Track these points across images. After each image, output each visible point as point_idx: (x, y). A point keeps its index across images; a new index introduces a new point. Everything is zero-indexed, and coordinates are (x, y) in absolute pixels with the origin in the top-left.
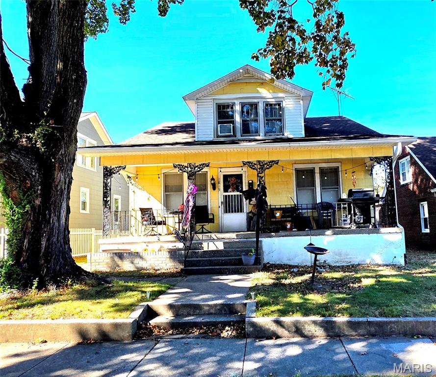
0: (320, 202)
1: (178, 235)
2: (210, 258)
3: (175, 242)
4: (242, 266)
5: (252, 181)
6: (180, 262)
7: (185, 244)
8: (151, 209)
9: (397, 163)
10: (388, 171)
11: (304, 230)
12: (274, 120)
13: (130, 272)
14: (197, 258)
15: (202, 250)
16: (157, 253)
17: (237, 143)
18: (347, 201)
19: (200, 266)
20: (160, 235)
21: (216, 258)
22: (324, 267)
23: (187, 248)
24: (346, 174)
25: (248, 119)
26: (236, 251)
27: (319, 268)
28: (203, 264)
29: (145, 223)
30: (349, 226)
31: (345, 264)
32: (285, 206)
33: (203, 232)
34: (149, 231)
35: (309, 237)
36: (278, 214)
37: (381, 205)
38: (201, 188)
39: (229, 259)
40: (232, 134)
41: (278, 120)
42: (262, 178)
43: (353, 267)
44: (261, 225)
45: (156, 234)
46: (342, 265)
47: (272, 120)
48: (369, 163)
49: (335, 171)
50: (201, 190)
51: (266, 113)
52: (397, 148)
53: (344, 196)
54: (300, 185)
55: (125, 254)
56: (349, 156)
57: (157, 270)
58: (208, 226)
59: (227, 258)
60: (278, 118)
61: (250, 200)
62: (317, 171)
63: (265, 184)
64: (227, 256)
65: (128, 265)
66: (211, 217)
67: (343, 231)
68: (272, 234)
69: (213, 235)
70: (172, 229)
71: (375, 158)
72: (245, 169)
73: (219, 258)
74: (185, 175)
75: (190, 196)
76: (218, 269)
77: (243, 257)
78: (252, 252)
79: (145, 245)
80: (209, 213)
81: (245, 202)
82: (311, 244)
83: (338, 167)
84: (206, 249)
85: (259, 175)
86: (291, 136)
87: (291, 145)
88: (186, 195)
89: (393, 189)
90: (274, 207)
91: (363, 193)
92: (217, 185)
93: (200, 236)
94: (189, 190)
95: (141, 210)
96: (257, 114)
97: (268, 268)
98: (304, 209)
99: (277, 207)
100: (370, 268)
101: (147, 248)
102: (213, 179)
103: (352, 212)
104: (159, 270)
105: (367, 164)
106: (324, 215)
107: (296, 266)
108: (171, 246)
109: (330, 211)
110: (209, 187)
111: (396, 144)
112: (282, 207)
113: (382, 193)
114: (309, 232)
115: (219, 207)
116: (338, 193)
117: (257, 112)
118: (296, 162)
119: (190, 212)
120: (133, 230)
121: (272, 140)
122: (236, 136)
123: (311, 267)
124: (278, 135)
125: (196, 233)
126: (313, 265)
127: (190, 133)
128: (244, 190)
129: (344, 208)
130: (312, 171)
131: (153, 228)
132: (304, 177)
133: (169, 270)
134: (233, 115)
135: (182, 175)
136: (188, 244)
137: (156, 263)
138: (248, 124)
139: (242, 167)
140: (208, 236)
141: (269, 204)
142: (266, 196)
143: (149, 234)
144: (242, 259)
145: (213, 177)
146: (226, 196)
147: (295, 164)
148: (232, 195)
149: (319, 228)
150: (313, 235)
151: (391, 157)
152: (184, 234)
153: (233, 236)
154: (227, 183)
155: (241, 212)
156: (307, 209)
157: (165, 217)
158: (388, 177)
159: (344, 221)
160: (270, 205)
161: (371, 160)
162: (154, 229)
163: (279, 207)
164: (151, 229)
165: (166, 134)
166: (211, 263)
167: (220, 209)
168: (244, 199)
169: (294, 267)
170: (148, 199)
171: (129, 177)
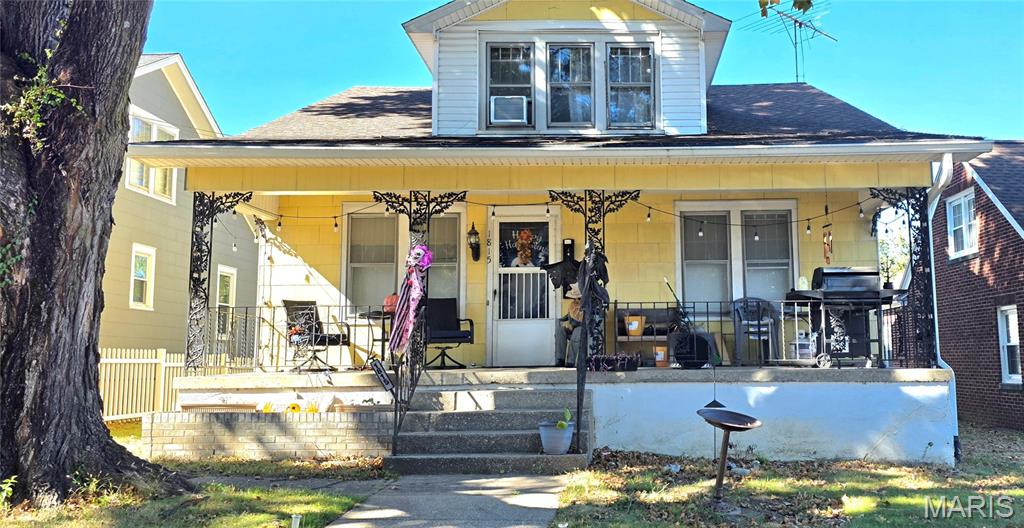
0: (742, 296)
1: (379, 371)
2: (460, 433)
3: (370, 388)
4: (539, 455)
5: (573, 241)
6: (381, 441)
7: (395, 395)
8: (314, 303)
9: (942, 207)
10: (917, 224)
11: (698, 366)
12: (633, 89)
13: (252, 463)
14: (427, 430)
15: (440, 412)
16: (324, 416)
17: (535, 145)
18: (809, 298)
19: (431, 453)
20: (333, 370)
21: (473, 433)
22: (747, 462)
23: (399, 405)
24: (809, 228)
25: (566, 85)
26: (525, 416)
27: (733, 465)
28: (440, 447)
29: (295, 338)
30: (814, 361)
31: (801, 458)
32: (651, 306)
33: (443, 367)
34: (305, 359)
35: (711, 385)
36: (635, 325)
37: (895, 311)
38: (441, 255)
39: (507, 437)
40: (525, 120)
41: (642, 89)
42: (597, 234)
43: (821, 465)
44: (589, 351)
45: (323, 367)
46: (795, 459)
47: (626, 89)
48: (868, 203)
49: (783, 221)
50: (443, 260)
51: (611, 69)
52: (941, 169)
53: (803, 284)
54: (692, 253)
55: (241, 418)
56: (820, 186)
57: (321, 461)
58: (457, 351)
59: (503, 433)
60: (642, 84)
61: (566, 289)
62: (736, 220)
63: (603, 248)
64: (502, 429)
65: (247, 446)
66: (465, 327)
67: (797, 373)
68: (619, 374)
69: (470, 375)
70: (364, 356)
71: (886, 190)
72: (556, 209)
73: (481, 433)
74: (404, 221)
75: (414, 274)
76: (478, 460)
77: (543, 432)
78: (565, 420)
79: (294, 394)
80: (462, 317)
81: (554, 293)
82: (715, 404)
83: (790, 211)
84: (449, 409)
85: (590, 226)
86: (672, 131)
87: (671, 153)
88: (402, 272)
89: (927, 270)
90: (625, 306)
91: (851, 279)
92: (483, 249)
93: (436, 375)
94: (411, 259)
95: (288, 304)
96: (588, 73)
97: (603, 461)
98: (701, 314)
99: (631, 306)
100: (866, 470)
101: (299, 402)
102: (473, 232)
103: (823, 325)
104: (327, 460)
105: (863, 206)
106: (751, 330)
107: (677, 458)
108: (359, 398)
109: (767, 320)
110: (465, 252)
111: (939, 157)
112: (644, 306)
113: (900, 279)
114: (712, 372)
115: (488, 304)
116: (787, 276)
117: (589, 68)
118: (683, 197)
119: (412, 314)
120: (264, 356)
121: (625, 139)
122: (534, 127)
123: (715, 461)
124: (641, 128)
125: (426, 367)
126: (718, 456)
127: (419, 115)
128: (551, 262)
129: (803, 315)
130: (723, 221)
131: (315, 351)
132: (701, 234)
133: (352, 460)
134: (529, 74)
135: (394, 221)
136: (404, 395)
137: (322, 442)
138: (566, 97)
139: (547, 203)
140: (456, 376)
141: (612, 300)
142: (606, 281)
143: (306, 367)
144: (539, 435)
145: (473, 228)
146: (506, 275)
147: (681, 200)
148: (520, 275)
149: (735, 362)
150: (721, 381)
151: (925, 189)
152: (396, 369)
153: (519, 376)
154: (508, 245)
155: (542, 316)
156: (708, 314)
157: (348, 326)
158: (916, 240)
159: (802, 346)
160: (616, 303)
161: (874, 196)
162: (318, 354)
163: (638, 306)
164: (310, 354)
165: (357, 116)
166: (460, 444)
167: (490, 308)
168: (551, 286)
169: (671, 460)
170: (307, 278)
171: (259, 222)
